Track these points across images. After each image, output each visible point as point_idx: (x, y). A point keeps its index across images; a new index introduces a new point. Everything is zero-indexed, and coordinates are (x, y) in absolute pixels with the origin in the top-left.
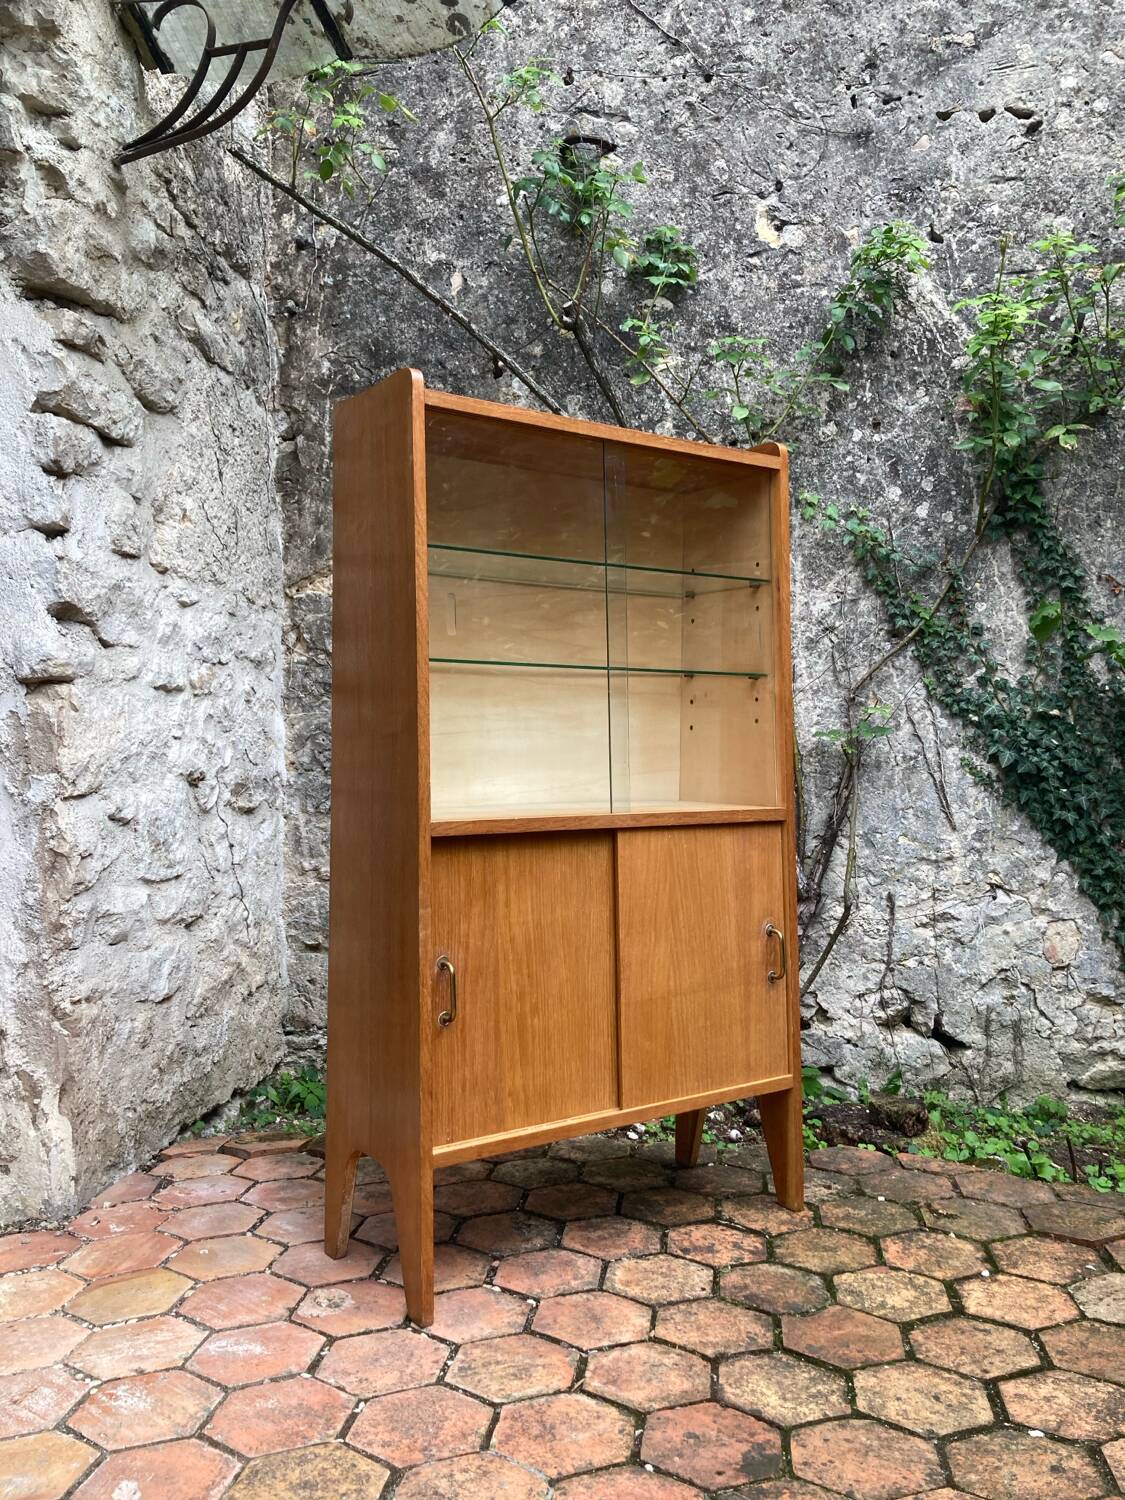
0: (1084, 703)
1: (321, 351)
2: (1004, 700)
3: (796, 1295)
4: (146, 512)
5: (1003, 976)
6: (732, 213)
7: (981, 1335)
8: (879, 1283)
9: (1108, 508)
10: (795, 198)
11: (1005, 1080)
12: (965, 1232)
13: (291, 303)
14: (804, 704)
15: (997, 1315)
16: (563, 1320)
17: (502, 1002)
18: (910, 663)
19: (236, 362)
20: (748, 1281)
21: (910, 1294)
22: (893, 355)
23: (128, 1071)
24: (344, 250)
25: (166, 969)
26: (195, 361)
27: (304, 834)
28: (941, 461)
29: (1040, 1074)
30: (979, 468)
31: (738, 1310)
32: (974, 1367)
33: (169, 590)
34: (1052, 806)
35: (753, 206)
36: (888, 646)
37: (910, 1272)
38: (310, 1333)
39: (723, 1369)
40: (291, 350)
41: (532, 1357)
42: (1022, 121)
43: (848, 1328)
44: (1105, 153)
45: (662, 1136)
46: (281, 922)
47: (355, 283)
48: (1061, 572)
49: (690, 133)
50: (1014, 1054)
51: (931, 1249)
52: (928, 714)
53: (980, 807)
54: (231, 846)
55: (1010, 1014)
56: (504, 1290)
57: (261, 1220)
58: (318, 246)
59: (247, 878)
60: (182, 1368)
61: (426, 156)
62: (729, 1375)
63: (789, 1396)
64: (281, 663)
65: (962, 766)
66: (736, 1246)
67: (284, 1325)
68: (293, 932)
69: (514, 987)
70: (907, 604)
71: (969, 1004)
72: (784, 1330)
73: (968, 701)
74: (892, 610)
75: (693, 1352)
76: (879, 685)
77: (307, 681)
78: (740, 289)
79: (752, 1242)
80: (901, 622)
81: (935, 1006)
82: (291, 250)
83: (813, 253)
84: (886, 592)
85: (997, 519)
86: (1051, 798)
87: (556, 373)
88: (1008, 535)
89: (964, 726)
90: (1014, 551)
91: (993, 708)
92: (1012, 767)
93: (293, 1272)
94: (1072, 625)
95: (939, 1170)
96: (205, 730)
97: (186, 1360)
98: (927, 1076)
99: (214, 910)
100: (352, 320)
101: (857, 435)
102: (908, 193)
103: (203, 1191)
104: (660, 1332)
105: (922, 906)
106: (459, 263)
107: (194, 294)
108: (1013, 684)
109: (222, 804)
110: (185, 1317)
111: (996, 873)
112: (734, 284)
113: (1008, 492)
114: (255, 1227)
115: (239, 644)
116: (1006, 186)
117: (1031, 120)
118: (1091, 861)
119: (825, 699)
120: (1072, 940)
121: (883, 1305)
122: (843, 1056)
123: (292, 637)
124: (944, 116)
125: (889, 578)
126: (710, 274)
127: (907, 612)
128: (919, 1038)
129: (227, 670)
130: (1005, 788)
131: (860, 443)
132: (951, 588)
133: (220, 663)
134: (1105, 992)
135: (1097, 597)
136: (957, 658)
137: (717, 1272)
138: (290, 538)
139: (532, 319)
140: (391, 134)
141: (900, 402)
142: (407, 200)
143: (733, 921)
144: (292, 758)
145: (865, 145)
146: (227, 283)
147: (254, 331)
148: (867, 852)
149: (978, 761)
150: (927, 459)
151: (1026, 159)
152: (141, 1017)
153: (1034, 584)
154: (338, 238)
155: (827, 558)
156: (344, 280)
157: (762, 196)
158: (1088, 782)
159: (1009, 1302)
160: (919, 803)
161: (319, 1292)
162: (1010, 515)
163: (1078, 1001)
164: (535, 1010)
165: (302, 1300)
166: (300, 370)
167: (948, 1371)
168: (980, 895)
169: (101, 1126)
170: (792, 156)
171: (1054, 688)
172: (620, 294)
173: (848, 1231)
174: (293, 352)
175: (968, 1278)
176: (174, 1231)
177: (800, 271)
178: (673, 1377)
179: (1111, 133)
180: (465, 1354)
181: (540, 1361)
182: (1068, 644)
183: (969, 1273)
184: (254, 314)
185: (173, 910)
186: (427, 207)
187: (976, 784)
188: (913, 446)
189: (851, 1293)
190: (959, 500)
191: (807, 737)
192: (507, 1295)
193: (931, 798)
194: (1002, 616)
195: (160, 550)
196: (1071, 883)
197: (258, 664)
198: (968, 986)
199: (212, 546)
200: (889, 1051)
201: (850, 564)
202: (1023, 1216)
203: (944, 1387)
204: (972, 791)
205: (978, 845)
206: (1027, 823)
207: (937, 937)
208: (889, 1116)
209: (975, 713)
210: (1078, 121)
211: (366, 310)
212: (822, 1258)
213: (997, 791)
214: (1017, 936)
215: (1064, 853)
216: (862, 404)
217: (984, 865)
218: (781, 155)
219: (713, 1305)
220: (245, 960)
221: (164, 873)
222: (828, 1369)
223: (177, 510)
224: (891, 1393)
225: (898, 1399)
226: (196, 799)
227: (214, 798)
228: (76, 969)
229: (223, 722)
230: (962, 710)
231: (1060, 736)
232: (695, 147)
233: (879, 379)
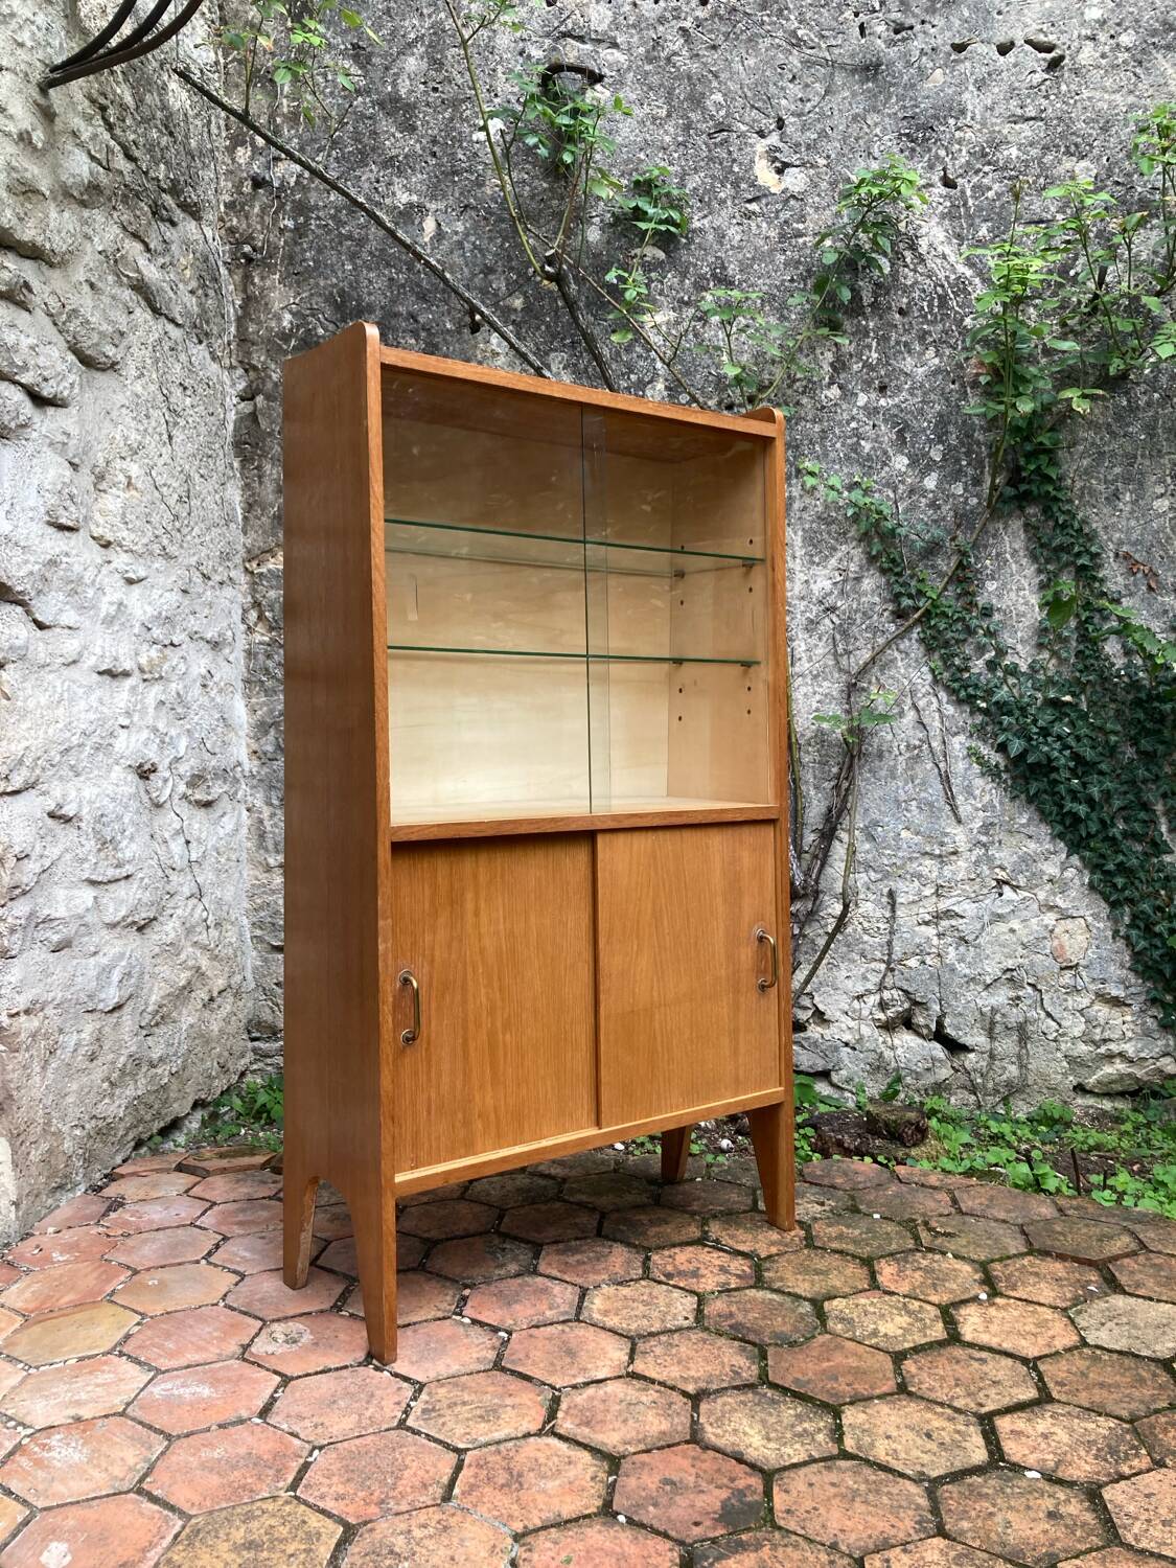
0: (1098, 688)
1: (282, 302)
2: (1014, 685)
3: (785, 1323)
4: (86, 479)
5: (1008, 975)
6: (730, 153)
7: (976, 1365)
8: (872, 1309)
9: (1127, 480)
10: (797, 137)
11: (1009, 1084)
12: (964, 1252)
13: (247, 249)
14: (803, 690)
15: (994, 1342)
16: (536, 1354)
17: (471, 1017)
18: (915, 646)
19: (187, 314)
20: (734, 1309)
21: (904, 1320)
22: (901, 312)
23: (75, 1086)
24: (305, 189)
25: (116, 976)
26: (138, 312)
27: (269, 828)
28: (951, 428)
29: (1045, 1077)
30: (991, 436)
31: (722, 1341)
32: (968, 1400)
33: (113, 565)
34: (1063, 798)
35: (752, 146)
36: (892, 627)
37: (905, 1296)
38: (264, 1373)
39: (704, 1407)
40: (248, 300)
41: (501, 1397)
42: (1043, 55)
43: (838, 1358)
44: (1131, 92)
45: (649, 1146)
46: (245, 921)
47: (318, 226)
48: (1076, 549)
49: (684, 63)
50: (1019, 1057)
51: (928, 1271)
52: (934, 700)
53: (987, 798)
54: (188, 842)
55: (1015, 1016)
56: (474, 1322)
57: (217, 1246)
58: (276, 184)
59: (206, 876)
60: (123, 1414)
61: (394, 84)
62: (711, 1413)
63: (773, 1435)
64: (241, 643)
65: (969, 756)
66: (723, 1270)
67: (236, 1363)
68: (258, 932)
69: (484, 1000)
70: (913, 583)
71: (973, 1005)
72: (770, 1362)
73: (976, 686)
74: (897, 589)
75: (673, 1388)
76: (882, 669)
77: (270, 664)
78: (738, 238)
79: (739, 1265)
80: (906, 602)
81: (937, 1008)
82: (247, 188)
83: (817, 199)
84: (891, 569)
85: (1010, 492)
86: (1062, 788)
87: (538, 328)
88: (1022, 509)
89: (972, 713)
90: (1026, 525)
91: (1002, 694)
92: (1022, 756)
93: (249, 1304)
94: (1087, 606)
95: (937, 1184)
96: (156, 718)
97: (128, 1404)
98: (929, 1080)
99: (170, 912)
100: (316, 268)
101: (862, 399)
102: (919, 133)
103: (155, 1214)
104: (639, 1366)
105: (924, 902)
106: (432, 206)
107: (136, 236)
108: (1024, 668)
109: (176, 798)
110: (129, 1357)
111: (1003, 869)
112: (731, 232)
113: (1022, 462)
114: (210, 1254)
115: (193, 624)
116: (1025, 126)
117: (1053, 54)
118: (1103, 856)
119: (825, 684)
120: (1081, 939)
121: (875, 1333)
122: (840, 1060)
123: (253, 615)
124: (960, 48)
125: (895, 554)
126: (705, 221)
127: (913, 591)
128: (920, 1041)
129: (179, 652)
130: (1012, 778)
131: (865, 408)
132: (960, 566)
133: (172, 644)
134: (1114, 993)
135: (1113, 576)
136: (965, 640)
137: (701, 1299)
138: (249, 507)
139: (511, 269)
140: (356, 58)
141: (908, 363)
142: (374, 133)
143: (722, 925)
144: (255, 746)
145: (874, 78)
146: (174, 224)
147: (207, 279)
148: (867, 846)
149: (985, 750)
150: (936, 425)
151: (1046, 97)
152: (89, 1028)
153: (1048, 561)
154: (299, 176)
155: (829, 533)
156: (306, 224)
157: (762, 134)
158: (1101, 773)
159: (1007, 1327)
160: (923, 795)
161: (275, 1326)
162: (1023, 487)
163: (1085, 1002)
164: (507, 1026)
165: (257, 1335)
166: (259, 323)
167: (942, 1404)
168: (985, 891)
169: (45, 1146)
170: (795, 90)
171: (1066, 674)
172: (608, 242)
173: (840, 1252)
174: (251, 303)
175: (964, 1302)
176: (123, 1260)
177: (802, 219)
178: (651, 1416)
179: (1138, 70)
180: (429, 1394)
181: (509, 1401)
182: (1082, 625)
183: (966, 1296)
184: (206, 260)
185: (123, 913)
186: (396, 142)
187: (983, 774)
188: (921, 412)
189: (842, 1320)
190: (970, 471)
191: (803, 723)
192: (477, 1328)
193: (935, 790)
194: (1013, 595)
195: (101, 521)
196: (1081, 879)
197: (215, 645)
198: (972, 986)
199: (162, 517)
200: (888, 1054)
201: (853, 539)
202: (1023, 1233)
203: (937, 1423)
204: (979, 782)
205: (984, 839)
206: (1036, 817)
207: (940, 935)
208: (886, 1124)
209: (983, 699)
210: (1103, 56)
211: (331, 257)
212: (813, 1283)
213: (1005, 781)
214: (1023, 934)
215: (1074, 847)
216: (866, 365)
217: (990, 859)
218: (782, 88)
219: (695, 1336)
220: (204, 963)
221: (111, 873)
222: (814, 1405)
223: (121, 478)
224: (881, 1431)
225: (888, 1437)
226: (147, 792)
227: (168, 792)
228: (13, 980)
229: (177, 708)
230: (970, 696)
231: (1072, 724)
232: (689, 78)
233: (886, 338)
